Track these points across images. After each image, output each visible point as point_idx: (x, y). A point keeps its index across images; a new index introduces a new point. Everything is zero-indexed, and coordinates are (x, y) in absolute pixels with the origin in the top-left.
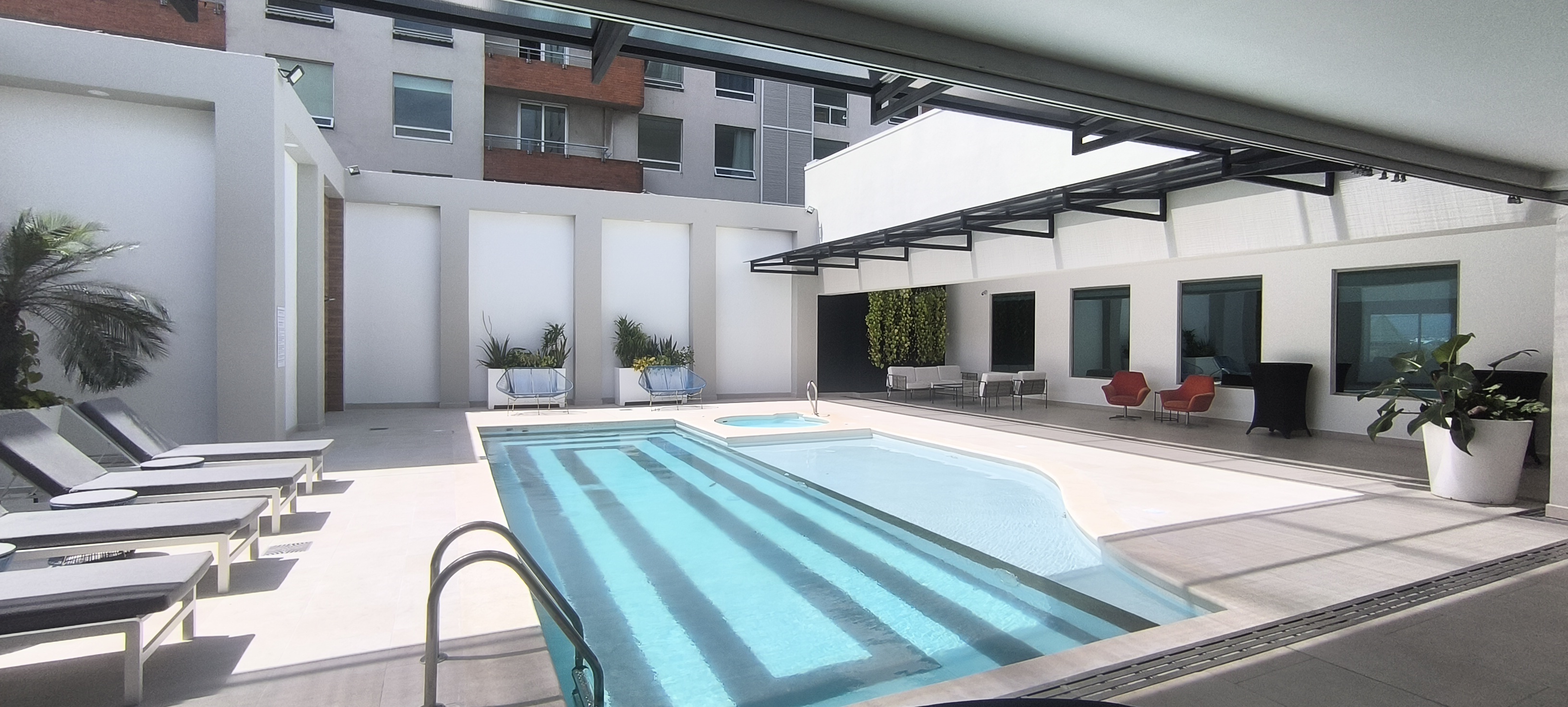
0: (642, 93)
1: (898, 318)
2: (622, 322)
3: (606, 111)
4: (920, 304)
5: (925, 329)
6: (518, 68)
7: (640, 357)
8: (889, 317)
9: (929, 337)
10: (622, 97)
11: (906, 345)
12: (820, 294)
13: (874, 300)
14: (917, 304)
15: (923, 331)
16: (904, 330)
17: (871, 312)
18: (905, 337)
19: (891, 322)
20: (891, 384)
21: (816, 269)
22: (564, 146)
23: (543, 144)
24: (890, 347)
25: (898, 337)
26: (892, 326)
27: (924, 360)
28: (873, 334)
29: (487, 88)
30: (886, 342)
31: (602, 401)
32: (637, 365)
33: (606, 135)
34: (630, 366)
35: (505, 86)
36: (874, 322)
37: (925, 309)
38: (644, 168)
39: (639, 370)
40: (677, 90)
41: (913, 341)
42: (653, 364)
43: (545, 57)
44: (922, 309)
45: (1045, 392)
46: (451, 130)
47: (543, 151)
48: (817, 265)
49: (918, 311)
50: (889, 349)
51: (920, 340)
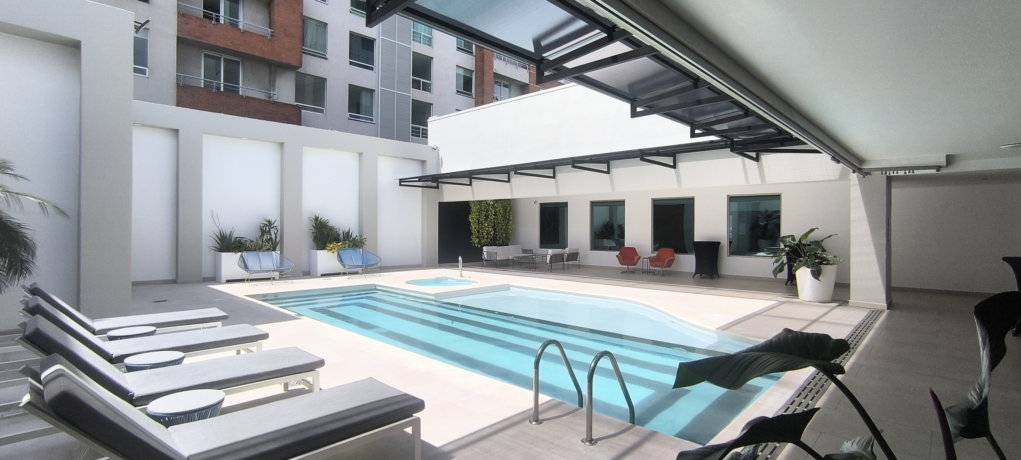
0: (301, 58)
1: (487, 217)
2: (316, 219)
3: (272, 68)
4: (498, 208)
5: (501, 224)
6: (206, 27)
7: (331, 243)
8: (483, 216)
9: (503, 228)
10: (285, 58)
11: (492, 233)
12: (440, 201)
13: (474, 206)
14: (497, 208)
15: (500, 224)
16: (490, 224)
17: (473, 213)
18: (491, 228)
19: (483, 219)
20: (486, 257)
21: (438, 185)
22: (239, 89)
23: (222, 85)
24: (483, 234)
25: (487, 227)
26: (484, 221)
27: (501, 242)
28: (474, 227)
29: (178, 38)
30: (481, 231)
31: (302, 274)
32: (330, 248)
33: (272, 85)
34: (323, 249)
35: (195, 39)
36: (475, 219)
37: (502, 212)
38: (302, 110)
39: (330, 252)
40: (323, 58)
41: (495, 230)
42: (340, 247)
43: (224, 21)
44: (499, 211)
45: (578, 260)
46: (147, 67)
47: (222, 90)
48: (438, 183)
49: (497, 212)
50: (482, 236)
51: (499, 230)
